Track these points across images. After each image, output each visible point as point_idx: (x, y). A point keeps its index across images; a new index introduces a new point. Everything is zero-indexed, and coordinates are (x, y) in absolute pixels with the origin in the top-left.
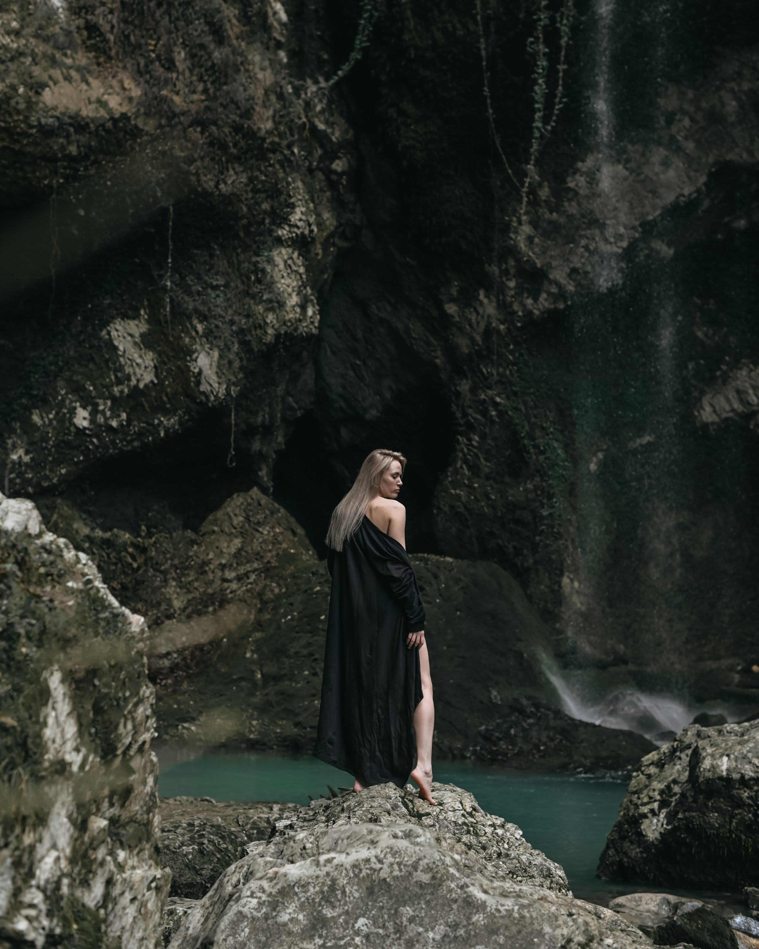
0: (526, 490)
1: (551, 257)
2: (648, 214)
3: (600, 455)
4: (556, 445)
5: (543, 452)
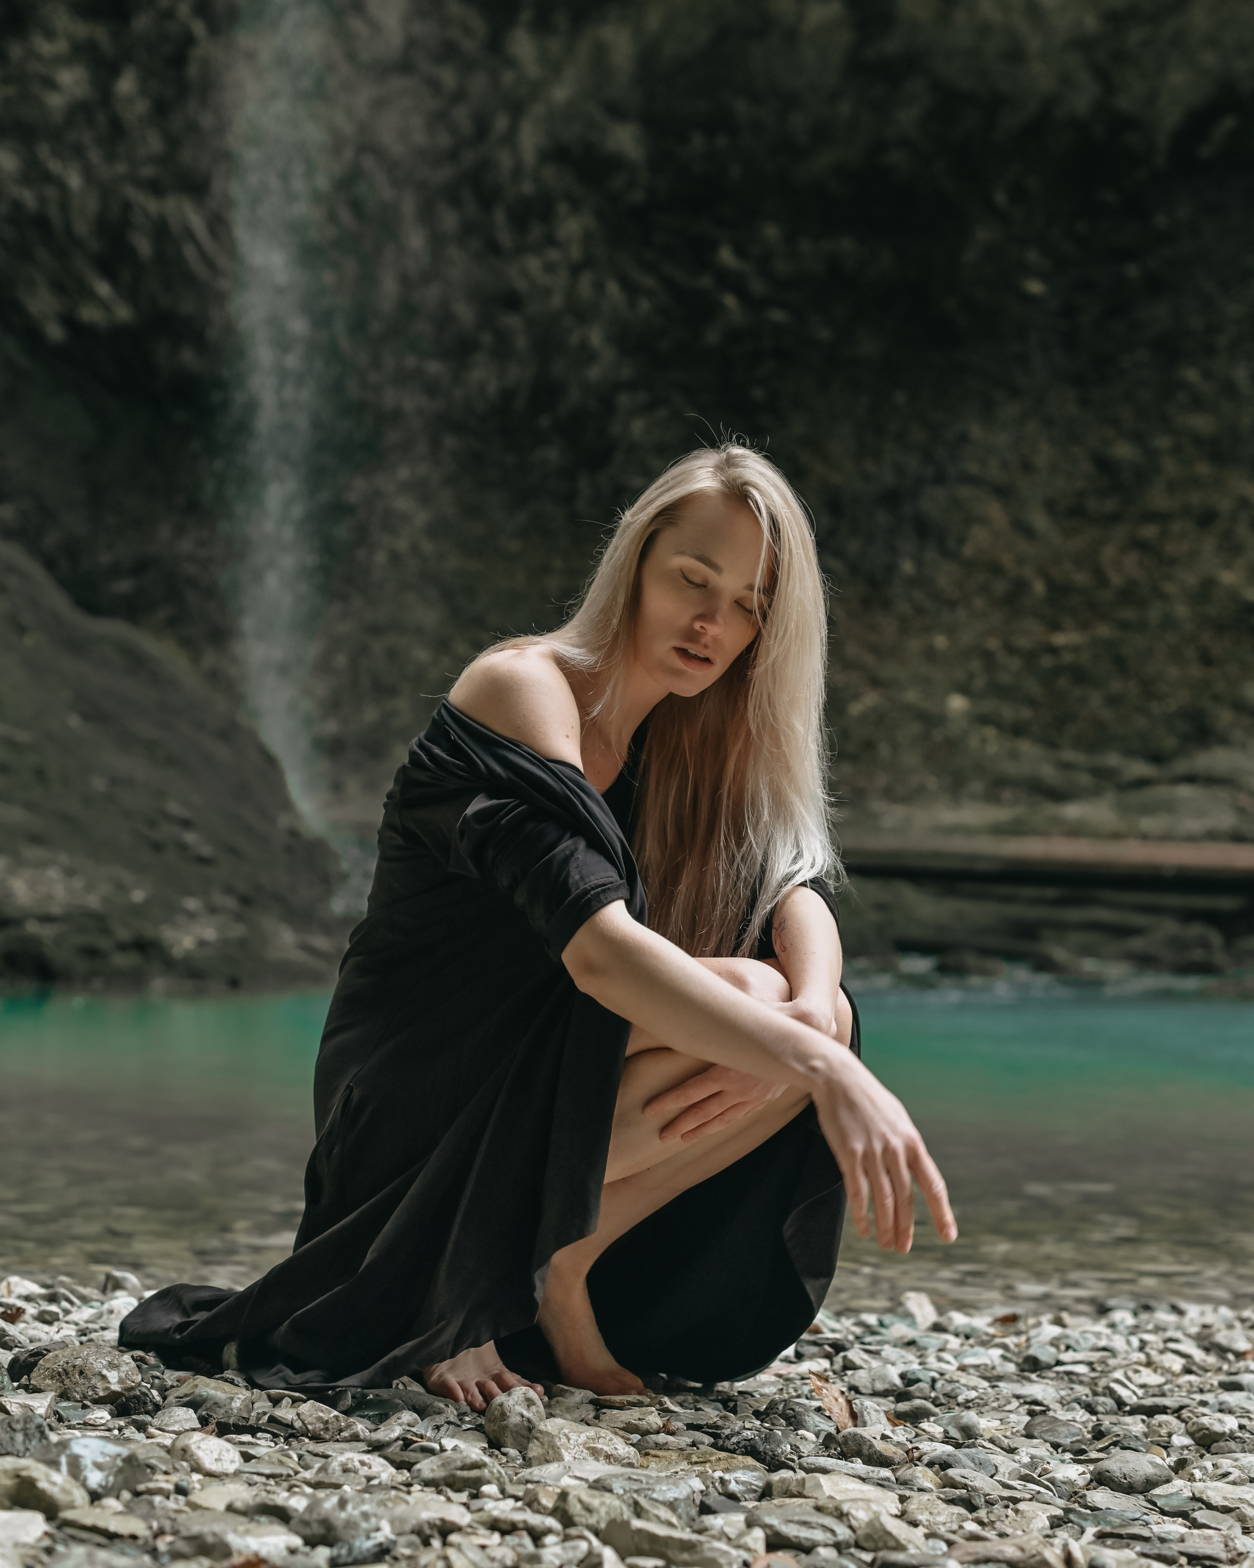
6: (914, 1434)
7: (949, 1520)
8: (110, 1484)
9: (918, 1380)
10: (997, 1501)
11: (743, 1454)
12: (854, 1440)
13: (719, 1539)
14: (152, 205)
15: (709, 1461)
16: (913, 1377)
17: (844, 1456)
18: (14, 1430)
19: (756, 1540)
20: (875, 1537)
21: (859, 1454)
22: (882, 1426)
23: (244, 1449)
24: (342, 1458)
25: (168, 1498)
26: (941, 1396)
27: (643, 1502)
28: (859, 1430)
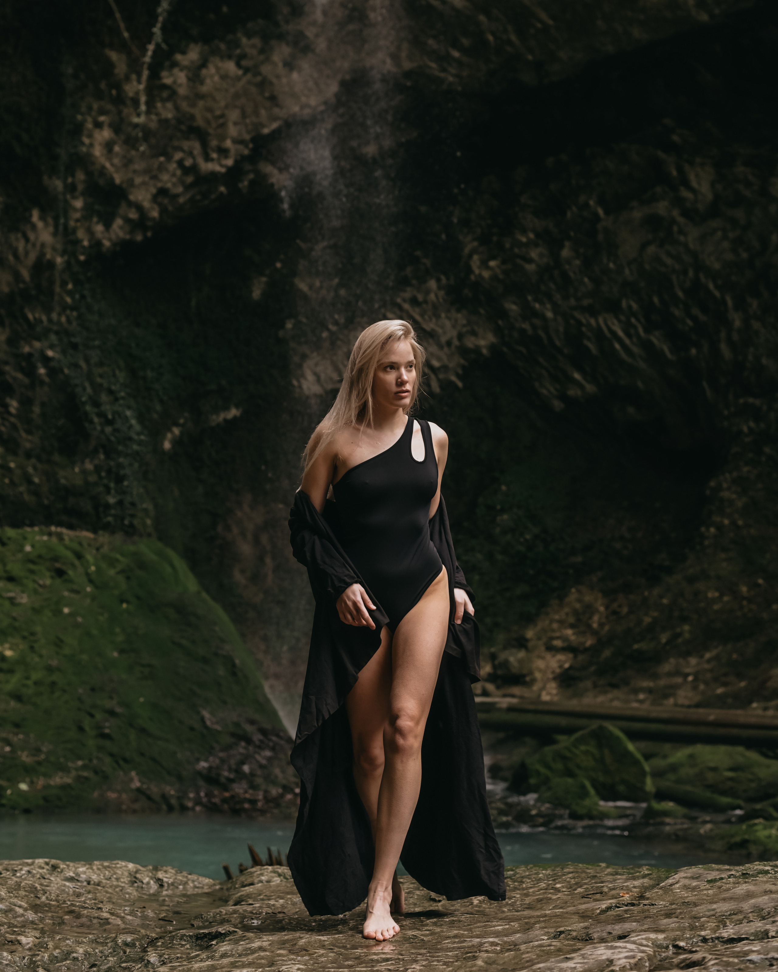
0: (84, 472)
1: (135, 171)
2: (263, 126)
3: (176, 431)
4: (128, 413)
5: (110, 422)
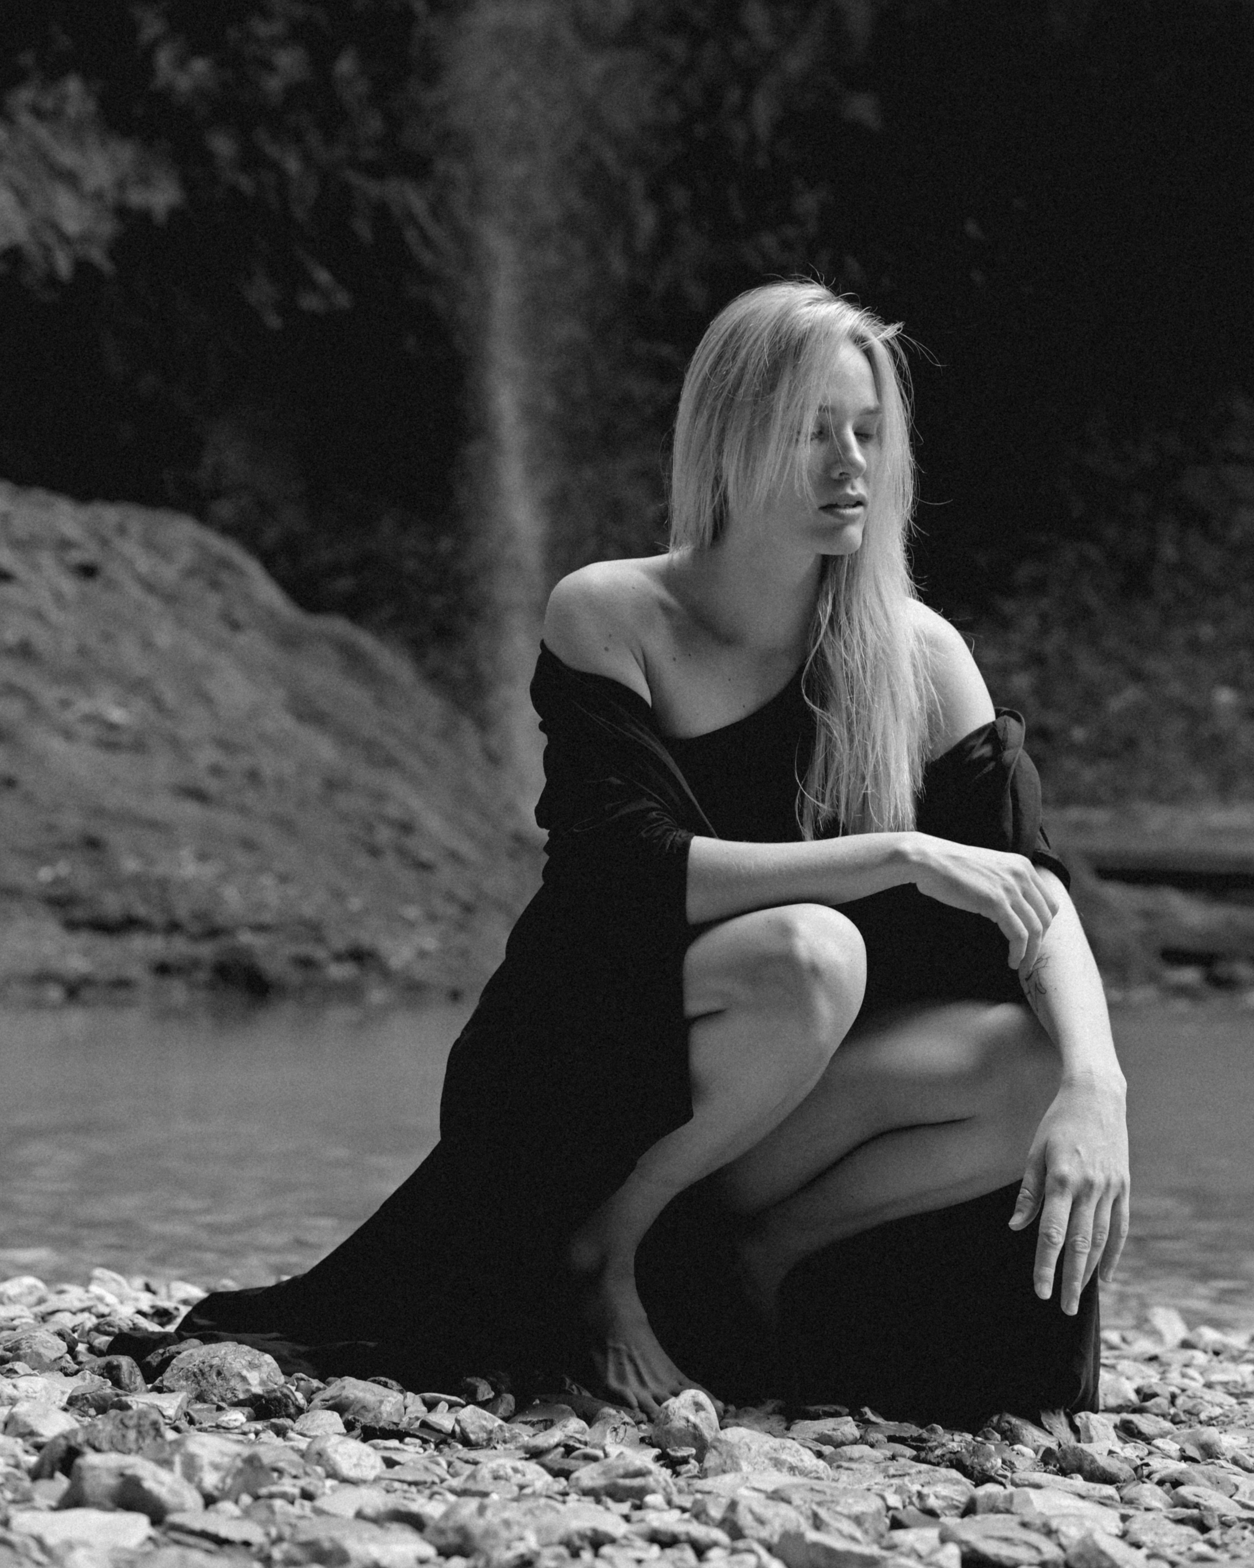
6: (1146, 1452)
7: (1177, 1542)
8: (227, 1487)
9: (1155, 1395)
10: (1234, 1523)
11: (947, 1467)
12: (1075, 1454)
13: (908, 1555)
14: (373, 189)
15: (909, 1474)
16: (1148, 1391)
17: (1063, 1472)
18: (126, 1427)
19: (949, 1558)
20: (1087, 1556)
21: (1079, 1470)
22: (1110, 1442)
23: (387, 1454)
24: (493, 1465)
25: (292, 1503)
26: (1182, 1414)
27: (823, 1513)
28: (1083, 1446)
